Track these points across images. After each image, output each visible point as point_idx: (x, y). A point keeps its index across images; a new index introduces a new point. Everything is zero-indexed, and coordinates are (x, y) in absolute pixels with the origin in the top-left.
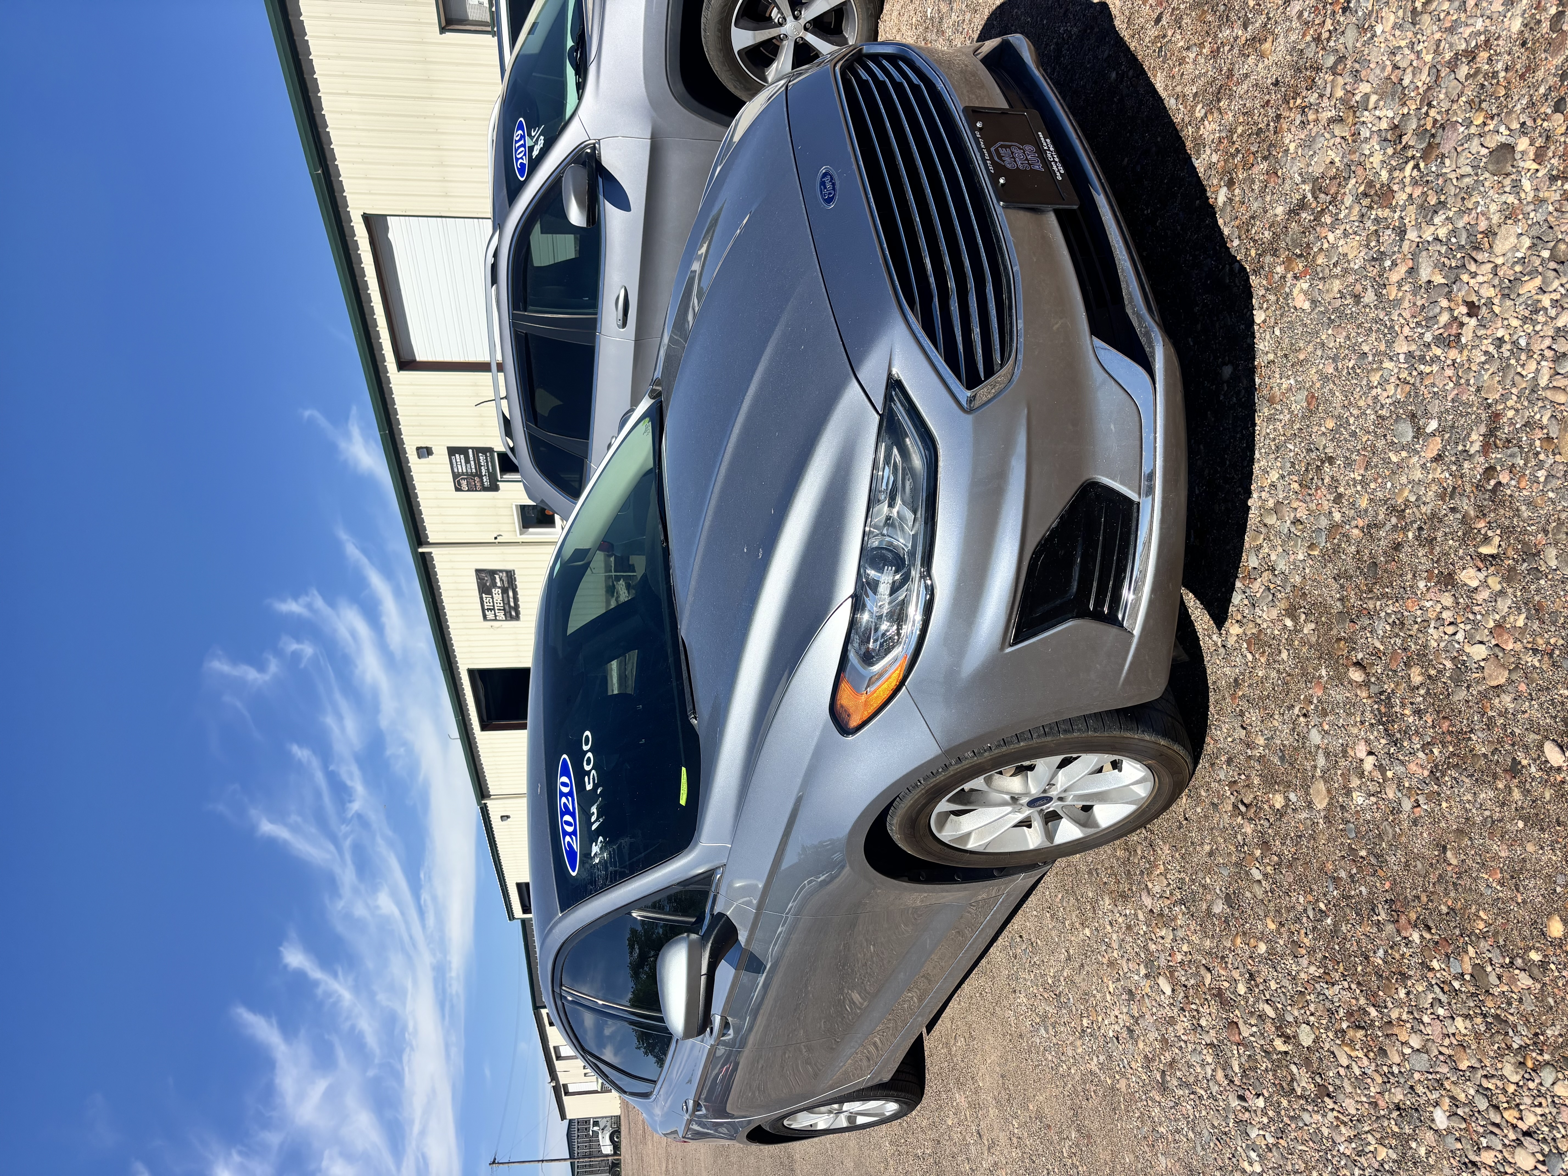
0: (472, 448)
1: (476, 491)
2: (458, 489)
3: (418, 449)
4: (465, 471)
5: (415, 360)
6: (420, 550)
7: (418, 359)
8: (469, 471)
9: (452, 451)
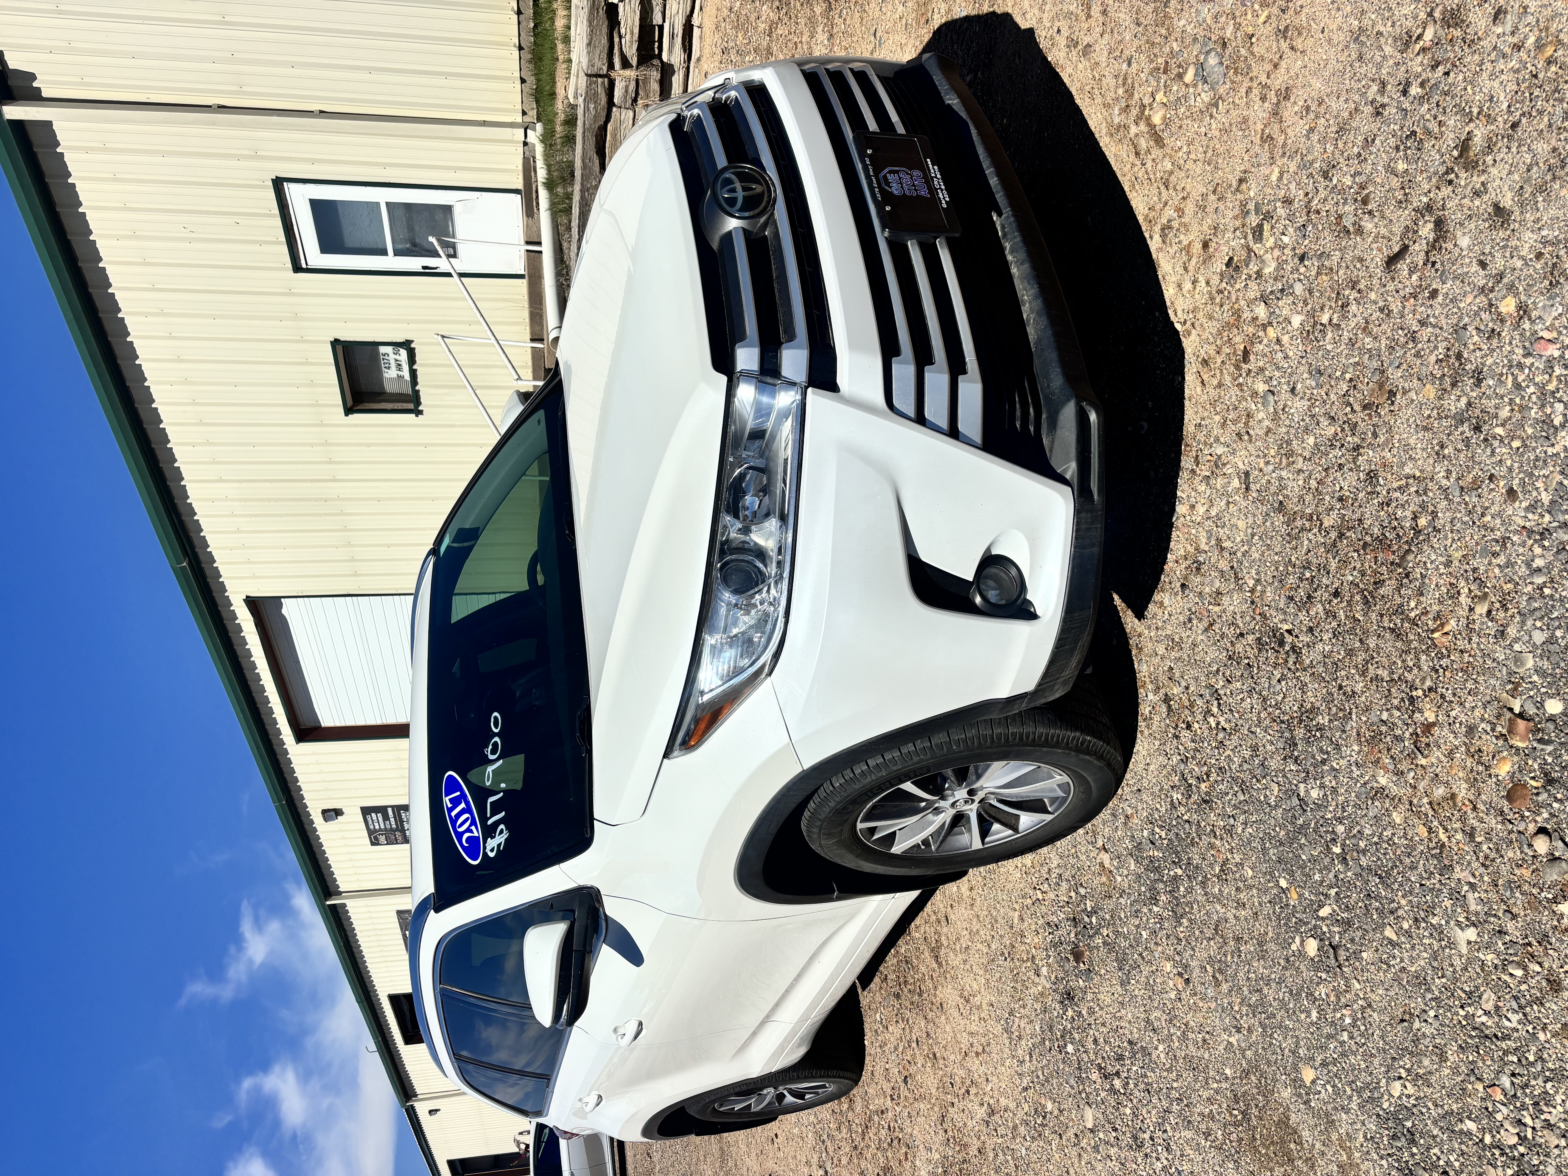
0: (392, 807)
1: (397, 843)
2: (375, 842)
3: (324, 812)
4: (382, 827)
5: (320, 727)
6: (328, 903)
7: (323, 725)
8: (388, 827)
9: (366, 811)
